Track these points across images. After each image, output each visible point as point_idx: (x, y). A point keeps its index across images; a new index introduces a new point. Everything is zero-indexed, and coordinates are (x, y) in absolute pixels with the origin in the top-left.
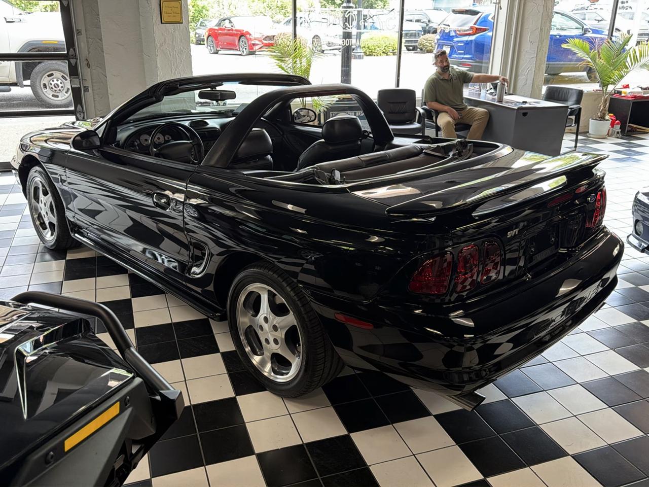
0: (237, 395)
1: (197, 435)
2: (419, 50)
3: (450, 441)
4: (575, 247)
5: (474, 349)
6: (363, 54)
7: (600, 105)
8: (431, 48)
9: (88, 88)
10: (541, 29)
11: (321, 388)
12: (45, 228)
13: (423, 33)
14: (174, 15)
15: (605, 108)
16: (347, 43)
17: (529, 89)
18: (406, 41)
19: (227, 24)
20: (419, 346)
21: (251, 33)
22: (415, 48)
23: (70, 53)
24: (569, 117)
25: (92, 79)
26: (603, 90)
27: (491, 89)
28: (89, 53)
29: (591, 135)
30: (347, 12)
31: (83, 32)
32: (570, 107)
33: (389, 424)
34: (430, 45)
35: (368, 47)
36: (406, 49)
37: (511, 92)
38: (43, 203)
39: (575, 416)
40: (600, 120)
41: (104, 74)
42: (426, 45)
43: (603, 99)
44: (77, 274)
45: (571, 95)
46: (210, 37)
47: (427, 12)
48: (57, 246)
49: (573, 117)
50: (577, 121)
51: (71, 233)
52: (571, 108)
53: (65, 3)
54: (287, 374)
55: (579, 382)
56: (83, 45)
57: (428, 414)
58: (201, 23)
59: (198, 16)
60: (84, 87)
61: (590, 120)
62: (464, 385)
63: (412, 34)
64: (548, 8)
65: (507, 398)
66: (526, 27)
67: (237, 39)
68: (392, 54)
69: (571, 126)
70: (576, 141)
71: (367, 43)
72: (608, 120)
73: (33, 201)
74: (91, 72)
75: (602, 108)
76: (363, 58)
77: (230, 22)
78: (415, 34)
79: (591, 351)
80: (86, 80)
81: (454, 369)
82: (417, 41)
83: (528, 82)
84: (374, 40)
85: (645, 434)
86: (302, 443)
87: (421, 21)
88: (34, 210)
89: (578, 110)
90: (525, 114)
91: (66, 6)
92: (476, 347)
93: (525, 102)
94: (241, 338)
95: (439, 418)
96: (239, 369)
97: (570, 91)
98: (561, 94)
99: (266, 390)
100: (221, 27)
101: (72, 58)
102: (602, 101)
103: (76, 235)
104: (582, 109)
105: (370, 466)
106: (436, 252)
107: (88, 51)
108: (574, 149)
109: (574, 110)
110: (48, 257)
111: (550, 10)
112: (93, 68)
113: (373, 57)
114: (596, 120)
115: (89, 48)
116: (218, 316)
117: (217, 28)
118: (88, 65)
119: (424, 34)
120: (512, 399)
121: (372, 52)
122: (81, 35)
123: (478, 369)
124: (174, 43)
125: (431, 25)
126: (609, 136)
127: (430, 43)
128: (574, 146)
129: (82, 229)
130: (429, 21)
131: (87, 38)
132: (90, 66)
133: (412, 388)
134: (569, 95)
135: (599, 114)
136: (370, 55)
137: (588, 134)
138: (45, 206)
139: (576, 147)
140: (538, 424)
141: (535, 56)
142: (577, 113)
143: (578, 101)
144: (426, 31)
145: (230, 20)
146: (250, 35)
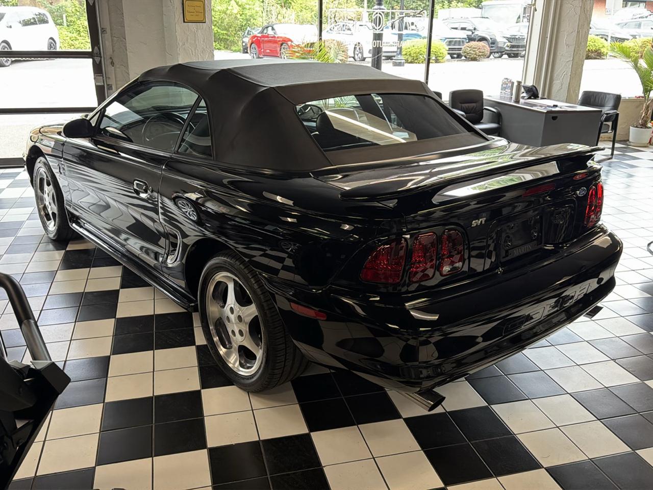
0: (203, 389)
1: (152, 426)
2: (463, 58)
3: (416, 445)
4: (561, 243)
5: (430, 343)
6: (404, 61)
7: (641, 112)
8: (475, 56)
9: (111, 87)
10: (578, 32)
11: (290, 382)
12: (49, 219)
13: (467, 41)
14: (197, 14)
15: (647, 114)
16: (374, 45)
17: (564, 94)
18: (449, 49)
19: (270, 32)
20: (382, 340)
21: (293, 40)
22: (459, 56)
23: (95, 51)
24: (604, 123)
25: (116, 78)
26: (645, 97)
27: (523, 92)
28: (113, 51)
29: (632, 144)
30: (374, 13)
31: (108, 31)
32: (606, 112)
33: (355, 425)
34: (475, 53)
35: (410, 55)
36: (450, 58)
37: (546, 97)
38: (47, 193)
39: (558, 427)
40: (642, 128)
41: (127, 71)
42: (470, 53)
43: (644, 105)
44: (73, 264)
45: (608, 101)
46: (253, 44)
47: (473, 20)
48: (58, 236)
49: (610, 124)
50: (614, 128)
51: (69, 223)
52: (607, 114)
53: (91, 3)
54: (252, 367)
55: (569, 392)
56: (108, 44)
57: (399, 417)
58: (248, 32)
59: (245, 24)
60: (108, 85)
61: (631, 127)
62: (421, 381)
63: (456, 41)
64: (585, 10)
65: (487, 405)
66: (562, 29)
67: (278, 46)
68: (434, 61)
69: (607, 132)
70: (613, 149)
71: (409, 50)
72: (650, 128)
73: (39, 191)
74: (115, 70)
75: (643, 115)
76: (403, 65)
77: (273, 29)
78: (460, 41)
79: (590, 361)
80: (109, 78)
81: (409, 364)
82: (461, 48)
83: (563, 86)
84: (416, 48)
85: (633, 450)
86: (258, 439)
87: (467, 29)
88: (39, 199)
89: (615, 116)
90: (554, 118)
91: (91, 5)
92: (433, 340)
93: (555, 106)
94: (211, 328)
95: (409, 421)
96: (210, 363)
97: (607, 96)
98: (597, 99)
99: (234, 385)
100: (264, 34)
101: (97, 56)
102: (644, 108)
103: (74, 225)
104: (619, 115)
105: (324, 466)
106: (393, 237)
107: (113, 49)
108: (610, 157)
109: (612, 115)
110: (51, 246)
111: (589, 13)
112: (118, 66)
113: (414, 64)
114: (637, 127)
115: (113, 47)
116: (192, 306)
117: (260, 35)
118: (112, 63)
119: (469, 42)
120: (491, 406)
121: (413, 59)
122: (106, 33)
123: (437, 363)
124: (197, 42)
125: (476, 33)
126: (650, 145)
127: (474, 51)
128: (610, 153)
129: (80, 219)
130: (475, 29)
131: (111, 36)
132: (114, 64)
133: (386, 389)
134: (606, 100)
135: (640, 122)
136: (411, 62)
137: (627, 142)
138: (48, 196)
139: (612, 154)
140: (515, 433)
141: (572, 59)
142: (614, 119)
143: (616, 106)
144: (470, 39)
145: (273, 28)
146: (292, 42)
